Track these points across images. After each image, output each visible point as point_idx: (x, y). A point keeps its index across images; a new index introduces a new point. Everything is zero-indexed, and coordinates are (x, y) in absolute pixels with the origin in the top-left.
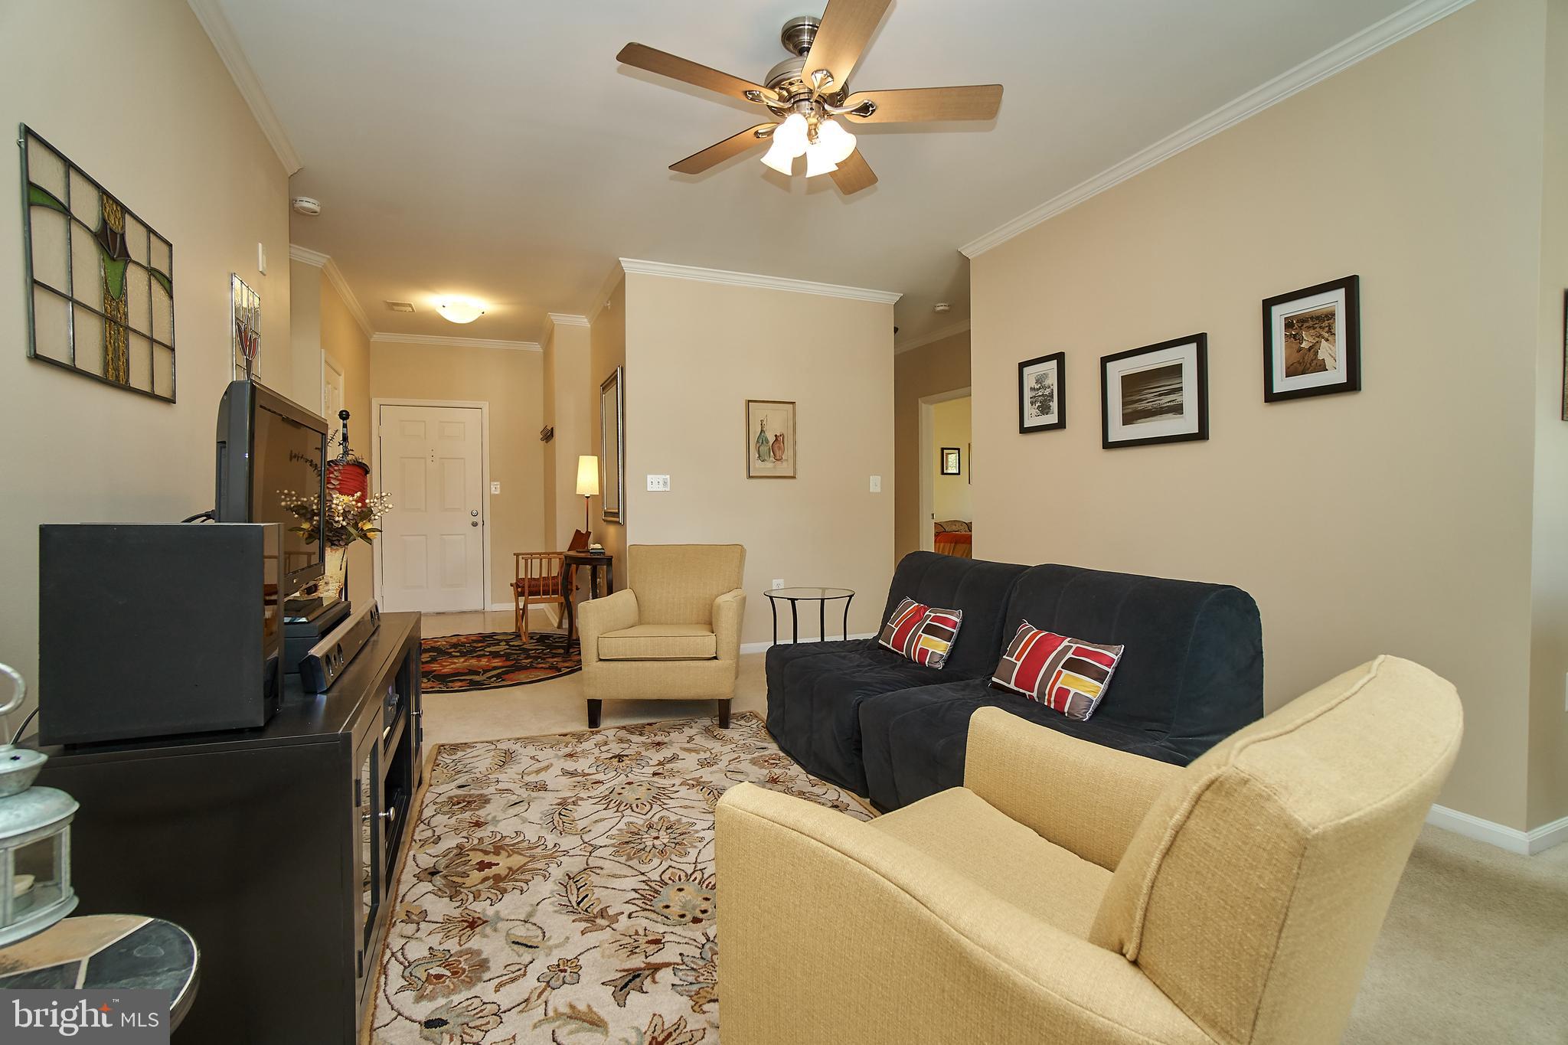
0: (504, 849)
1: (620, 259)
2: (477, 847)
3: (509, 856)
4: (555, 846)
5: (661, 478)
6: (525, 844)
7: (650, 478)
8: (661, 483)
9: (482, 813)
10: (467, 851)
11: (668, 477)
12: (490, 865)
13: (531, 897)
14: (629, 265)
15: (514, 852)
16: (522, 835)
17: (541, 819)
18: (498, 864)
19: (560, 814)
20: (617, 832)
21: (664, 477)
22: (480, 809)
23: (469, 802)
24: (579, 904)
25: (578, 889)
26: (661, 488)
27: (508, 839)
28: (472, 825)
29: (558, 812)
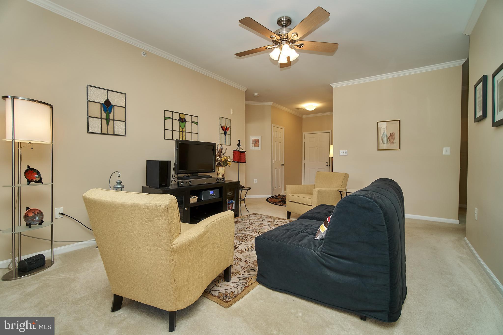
1: (330, 84)
5: (344, 151)
7: (340, 151)
8: (344, 153)
11: (347, 151)
14: (333, 85)
21: (345, 151)
26: (344, 154)
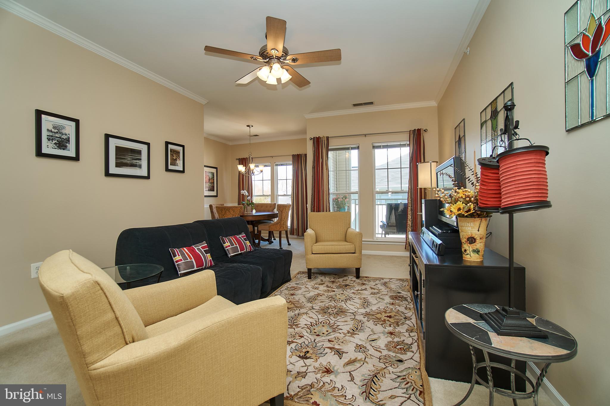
0: (382, 321)
2: (392, 323)
3: (381, 318)
4: (365, 317)
6: (375, 320)
9: (390, 339)
10: (395, 323)
12: (388, 317)
13: (377, 306)
15: (379, 319)
16: (375, 324)
17: (365, 329)
18: (385, 316)
19: (357, 329)
20: (342, 316)
22: (390, 342)
23: (396, 347)
24: (366, 302)
25: (364, 305)
27: (380, 323)
28: (394, 334)
29: (358, 330)
